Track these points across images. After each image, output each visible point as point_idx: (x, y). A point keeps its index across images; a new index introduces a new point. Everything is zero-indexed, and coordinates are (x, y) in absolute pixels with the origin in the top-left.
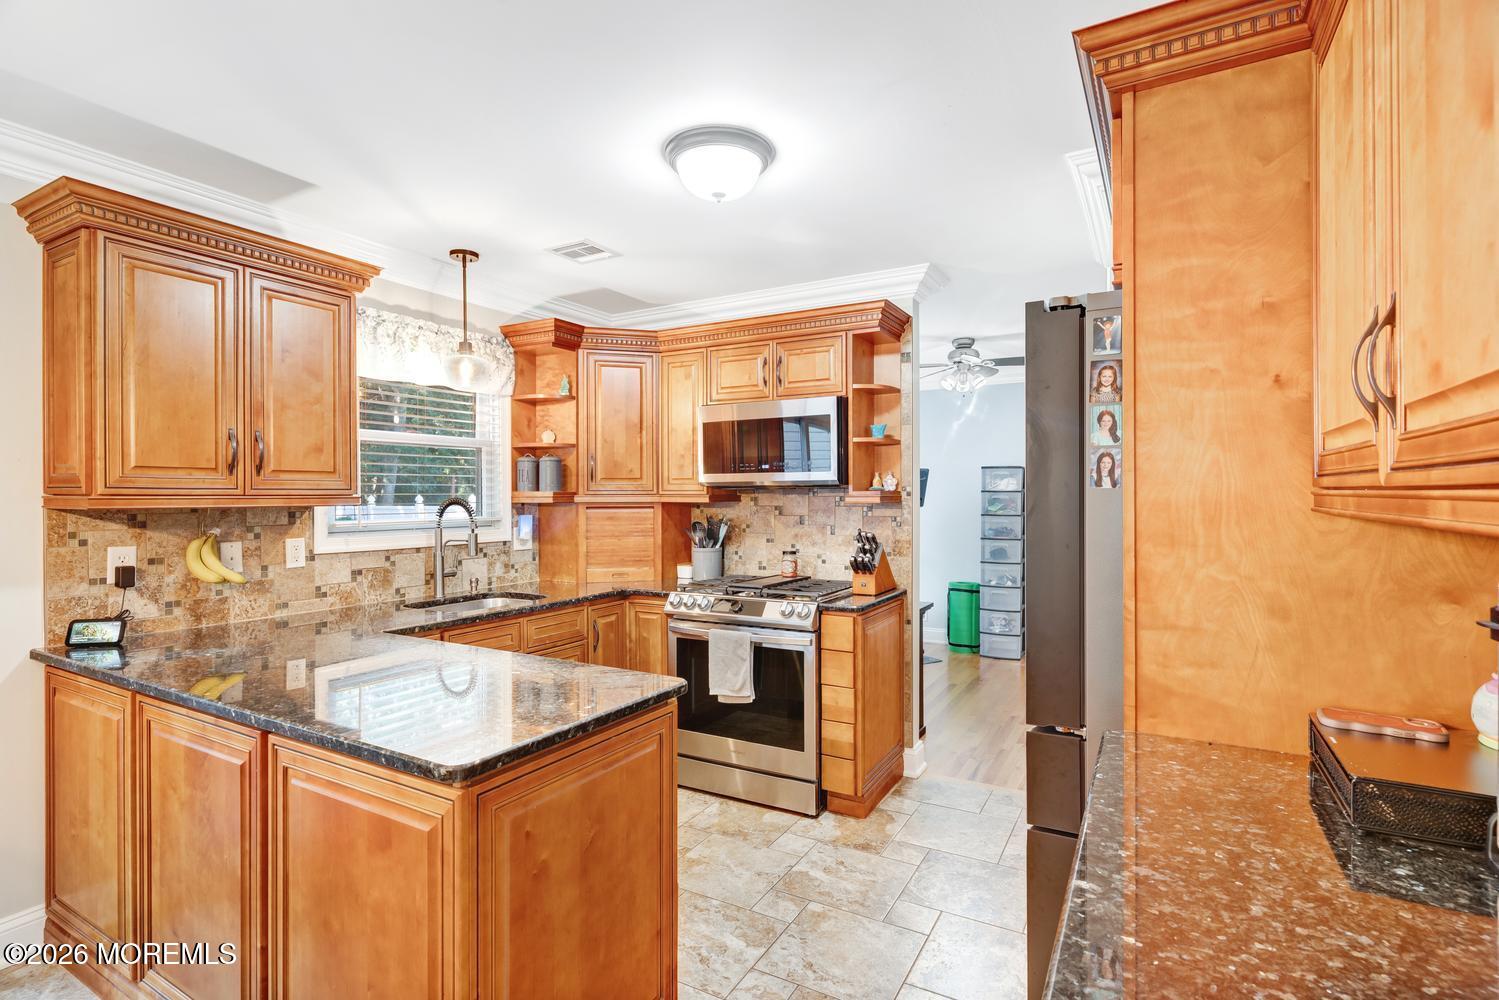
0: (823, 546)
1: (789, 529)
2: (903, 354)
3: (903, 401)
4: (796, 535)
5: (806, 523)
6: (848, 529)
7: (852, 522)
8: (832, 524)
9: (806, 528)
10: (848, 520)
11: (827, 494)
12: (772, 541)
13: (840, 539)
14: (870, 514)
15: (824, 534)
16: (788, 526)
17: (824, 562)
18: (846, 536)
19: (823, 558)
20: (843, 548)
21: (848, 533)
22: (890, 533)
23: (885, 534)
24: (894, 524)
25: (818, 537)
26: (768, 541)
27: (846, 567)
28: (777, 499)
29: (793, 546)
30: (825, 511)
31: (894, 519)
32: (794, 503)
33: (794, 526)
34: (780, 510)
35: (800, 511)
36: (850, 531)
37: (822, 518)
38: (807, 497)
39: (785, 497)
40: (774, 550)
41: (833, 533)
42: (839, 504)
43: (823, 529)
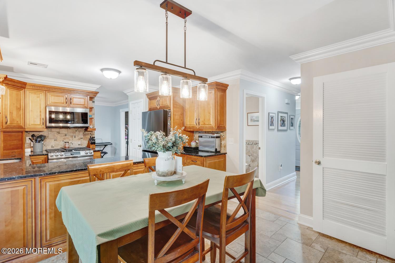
0: (72, 140)
1: (62, 137)
2: (93, 101)
3: (93, 110)
4: (64, 138)
5: (67, 135)
8: (75, 135)
9: (67, 136)
10: (79, 134)
11: (73, 129)
12: (56, 140)
13: (77, 139)
14: (85, 133)
15: (72, 138)
16: (62, 136)
17: (72, 144)
19: (72, 143)
20: (78, 141)
21: (79, 137)
23: (88, 137)
25: (71, 139)
26: (55, 140)
27: (79, 145)
28: (58, 130)
29: (63, 141)
30: (73, 133)
31: (91, 134)
32: (64, 131)
33: (63, 136)
34: (59, 133)
35: (65, 133)
36: (80, 137)
37: (72, 134)
38: (67, 129)
39: (60, 129)
40: (57, 142)
41: (75, 137)
42: (76, 131)
43: (72, 137)
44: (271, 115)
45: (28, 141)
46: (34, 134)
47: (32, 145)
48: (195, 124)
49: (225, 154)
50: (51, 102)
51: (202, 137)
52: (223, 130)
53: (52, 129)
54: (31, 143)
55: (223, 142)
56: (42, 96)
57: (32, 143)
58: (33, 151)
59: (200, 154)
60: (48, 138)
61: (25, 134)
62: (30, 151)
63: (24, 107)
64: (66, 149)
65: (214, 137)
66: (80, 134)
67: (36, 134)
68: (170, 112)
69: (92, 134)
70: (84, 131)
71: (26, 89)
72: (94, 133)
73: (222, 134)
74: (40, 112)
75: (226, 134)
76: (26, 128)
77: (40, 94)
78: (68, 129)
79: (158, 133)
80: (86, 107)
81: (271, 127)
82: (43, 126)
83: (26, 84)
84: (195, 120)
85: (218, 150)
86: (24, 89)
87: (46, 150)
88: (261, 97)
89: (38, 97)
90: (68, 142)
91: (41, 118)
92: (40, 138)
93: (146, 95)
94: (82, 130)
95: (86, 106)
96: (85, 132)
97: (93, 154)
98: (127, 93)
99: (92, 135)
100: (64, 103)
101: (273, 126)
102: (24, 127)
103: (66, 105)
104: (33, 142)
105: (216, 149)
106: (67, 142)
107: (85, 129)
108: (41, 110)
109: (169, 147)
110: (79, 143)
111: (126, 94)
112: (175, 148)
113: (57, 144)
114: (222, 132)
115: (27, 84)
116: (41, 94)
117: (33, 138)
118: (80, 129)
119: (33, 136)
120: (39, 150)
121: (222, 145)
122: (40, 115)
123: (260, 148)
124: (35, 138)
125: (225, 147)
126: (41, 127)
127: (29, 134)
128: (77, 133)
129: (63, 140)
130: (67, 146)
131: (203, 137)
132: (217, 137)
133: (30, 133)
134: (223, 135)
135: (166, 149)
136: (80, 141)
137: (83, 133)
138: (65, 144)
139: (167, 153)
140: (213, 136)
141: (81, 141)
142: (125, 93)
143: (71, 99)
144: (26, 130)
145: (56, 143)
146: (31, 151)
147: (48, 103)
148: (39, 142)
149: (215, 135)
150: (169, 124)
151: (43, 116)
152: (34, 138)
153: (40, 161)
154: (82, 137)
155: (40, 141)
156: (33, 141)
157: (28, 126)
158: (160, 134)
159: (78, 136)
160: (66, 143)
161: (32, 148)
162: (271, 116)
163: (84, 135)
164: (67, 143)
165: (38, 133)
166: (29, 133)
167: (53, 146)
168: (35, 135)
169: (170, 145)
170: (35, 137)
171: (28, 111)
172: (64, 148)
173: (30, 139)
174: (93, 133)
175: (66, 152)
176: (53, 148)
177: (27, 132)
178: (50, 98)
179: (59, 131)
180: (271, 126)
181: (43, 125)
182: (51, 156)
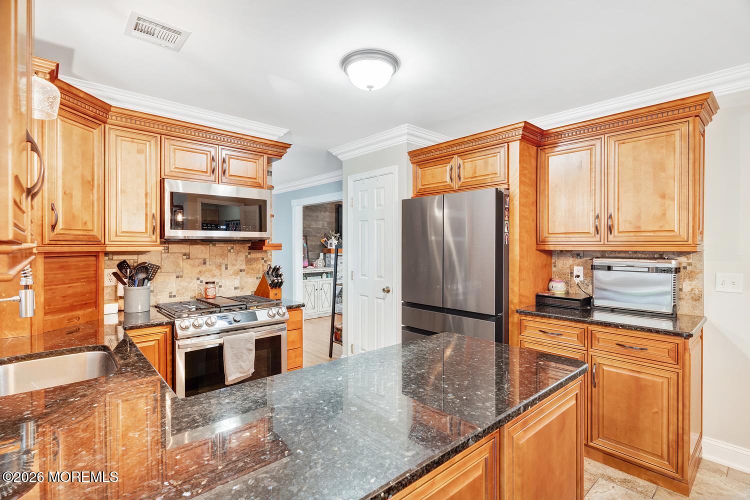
0: (220, 277)
1: (194, 268)
4: (200, 272)
5: (207, 263)
6: (236, 266)
7: (239, 262)
8: (226, 263)
9: (208, 266)
10: (236, 260)
11: (222, 245)
12: (181, 277)
13: (231, 272)
14: (249, 256)
15: (220, 270)
16: (194, 266)
17: (220, 286)
18: (235, 270)
19: (220, 284)
20: (234, 277)
21: (236, 268)
22: (261, 266)
23: (258, 267)
24: (263, 261)
25: (216, 272)
26: (177, 277)
27: (235, 288)
28: (185, 248)
29: (198, 279)
30: (221, 256)
31: (263, 259)
32: (198, 251)
33: (199, 266)
34: (187, 256)
35: (203, 256)
36: (238, 267)
37: (219, 260)
38: (208, 246)
39: (192, 247)
40: (183, 283)
41: (226, 268)
42: (229, 251)
43: (219, 266)
45: (108, 280)
46: (125, 261)
47: (121, 293)
50: (176, 168)
51: (609, 268)
53: (170, 245)
54: (116, 287)
56: (151, 148)
57: (121, 286)
58: (123, 309)
59: (598, 316)
60: (161, 272)
61: (104, 260)
62: (117, 311)
63: (103, 181)
64: (209, 301)
66: (238, 258)
67: (131, 259)
68: (509, 196)
69: (265, 259)
70: (248, 251)
71: (107, 126)
72: (271, 255)
73: (682, 260)
74: (146, 195)
75: (700, 261)
76: (107, 242)
77: (146, 144)
78: (211, 245)
80: (259, 184)
82: (154, 237)
83: (109, 111)
86: (103, 126)
87: (156, 307)
89: (140, 152)
90: (214, 283)
91: (149, 214)
92: (142, 272)
93: (410, 153)
94: (244, 248)
95: (260, 181)
96: (249, 253)
97: (287, 316)
98: (341, 154)
99: (265, 262)
100: (206, 172)
102: (103, 241)
103: (212, 178)
104: (124, 284)
106: (210, 283)
107: (250, 245)
108: (149, 191)
110: (237, 284)
111: (336, 157)
113: (183, 288)
115: (112, 109)
116: (148, 144)
117: (123, 271)
118: (237, 247)
119: (122, 265)
120: (140, 307)
121: (686, 295)
122: (146, 204)
124: (128, 271)
126: (148, 239)
127: (112, 259)
128: (232, 255)
129: (198, 276)
130: (211, 293)
131: (614, 268)
133: (115, 257)
134: (690, 264)
136: (238, 277)
137: (246, 256)
138: (206, 289)
140: (664, 266)
141: (241, 278)
142: (333, 154)
143: (224, 161)
144: (108, 249)
145: (180, 286)
146: (120, 311)
147: (167, 171)
148: (142, 283)
150: (506, 230)
151: (155, 209)
152: (127, 273)
153: (152, 343)
154: (243, 267)
155: (144, 279)
156: (125, 280)
157: (113, 238)
159: (233, 265)
160: (209, 285)
161: (122, 301)
163: (249, 261)
164: (211, 286)
165: (135, 257)
166: (111, 256)
167: (174, 294)
168: (127, 264)
170: (130, 268)
171: (113, 192)
172: (204, 300)
173: (115, 274)
174: (269, 257)
175: (220, 312)
176: (173, 300)
177: (107, 254)
178: (172, 155)
179: (187, 251)
181: (153, 233)
182: (182, 329)
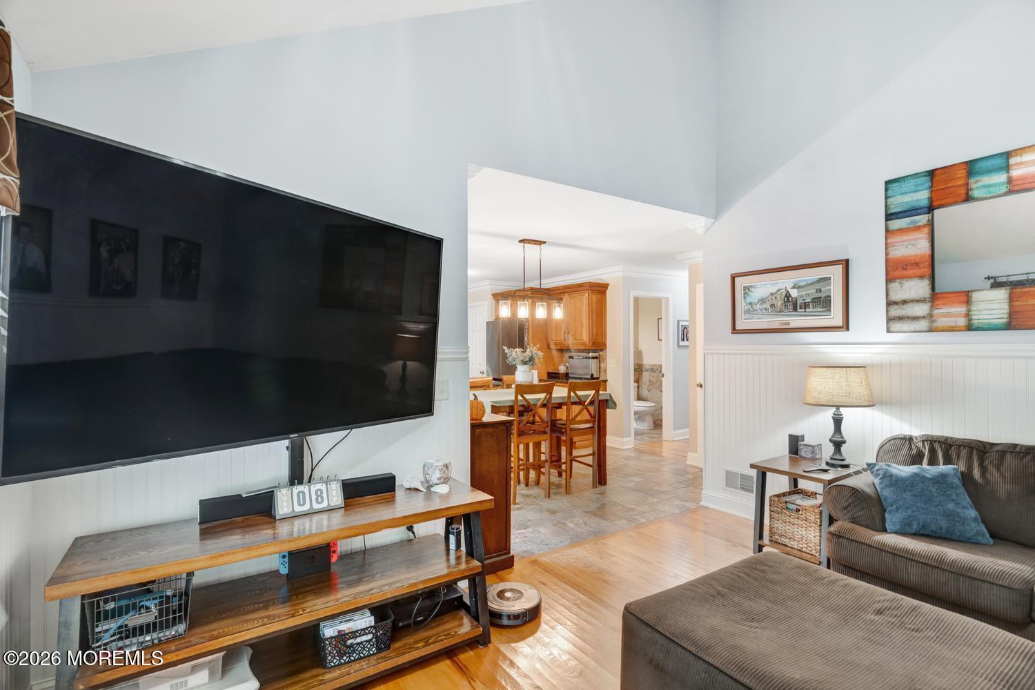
44: (681, 323)
48: (563, 339)
49: (605, 381)
51: (573, 358)
52: (602, 348)
55: (602, 366)
65: (589, 358)
68: (528, 322)
73: (601, 353)
75: (606, 353)
79: (517, 350)
81: (682, 343)
84: (563, 333)
85: (595, 376)
88: (664, 298)
93: (492, 295)
101: (687, 340)
105: (592, 375)
109: (527, 362)
112: (532, 362)
114: (601, 350)
121: (602, 370)
123: (663, 375)
125: (605, 371)
131: (575, 358)
132: (593, 358)
134: (603, 355)
135: (525, 363)
139: (525, 366)
140: (587, 355)
149: (591, 355)
150: (526, 339)
158: (518, 350)
162: (682, 326)
169: (527, 359)
180: (683, 340)
